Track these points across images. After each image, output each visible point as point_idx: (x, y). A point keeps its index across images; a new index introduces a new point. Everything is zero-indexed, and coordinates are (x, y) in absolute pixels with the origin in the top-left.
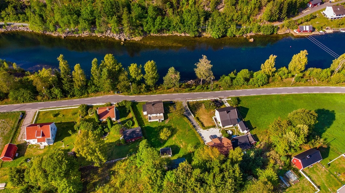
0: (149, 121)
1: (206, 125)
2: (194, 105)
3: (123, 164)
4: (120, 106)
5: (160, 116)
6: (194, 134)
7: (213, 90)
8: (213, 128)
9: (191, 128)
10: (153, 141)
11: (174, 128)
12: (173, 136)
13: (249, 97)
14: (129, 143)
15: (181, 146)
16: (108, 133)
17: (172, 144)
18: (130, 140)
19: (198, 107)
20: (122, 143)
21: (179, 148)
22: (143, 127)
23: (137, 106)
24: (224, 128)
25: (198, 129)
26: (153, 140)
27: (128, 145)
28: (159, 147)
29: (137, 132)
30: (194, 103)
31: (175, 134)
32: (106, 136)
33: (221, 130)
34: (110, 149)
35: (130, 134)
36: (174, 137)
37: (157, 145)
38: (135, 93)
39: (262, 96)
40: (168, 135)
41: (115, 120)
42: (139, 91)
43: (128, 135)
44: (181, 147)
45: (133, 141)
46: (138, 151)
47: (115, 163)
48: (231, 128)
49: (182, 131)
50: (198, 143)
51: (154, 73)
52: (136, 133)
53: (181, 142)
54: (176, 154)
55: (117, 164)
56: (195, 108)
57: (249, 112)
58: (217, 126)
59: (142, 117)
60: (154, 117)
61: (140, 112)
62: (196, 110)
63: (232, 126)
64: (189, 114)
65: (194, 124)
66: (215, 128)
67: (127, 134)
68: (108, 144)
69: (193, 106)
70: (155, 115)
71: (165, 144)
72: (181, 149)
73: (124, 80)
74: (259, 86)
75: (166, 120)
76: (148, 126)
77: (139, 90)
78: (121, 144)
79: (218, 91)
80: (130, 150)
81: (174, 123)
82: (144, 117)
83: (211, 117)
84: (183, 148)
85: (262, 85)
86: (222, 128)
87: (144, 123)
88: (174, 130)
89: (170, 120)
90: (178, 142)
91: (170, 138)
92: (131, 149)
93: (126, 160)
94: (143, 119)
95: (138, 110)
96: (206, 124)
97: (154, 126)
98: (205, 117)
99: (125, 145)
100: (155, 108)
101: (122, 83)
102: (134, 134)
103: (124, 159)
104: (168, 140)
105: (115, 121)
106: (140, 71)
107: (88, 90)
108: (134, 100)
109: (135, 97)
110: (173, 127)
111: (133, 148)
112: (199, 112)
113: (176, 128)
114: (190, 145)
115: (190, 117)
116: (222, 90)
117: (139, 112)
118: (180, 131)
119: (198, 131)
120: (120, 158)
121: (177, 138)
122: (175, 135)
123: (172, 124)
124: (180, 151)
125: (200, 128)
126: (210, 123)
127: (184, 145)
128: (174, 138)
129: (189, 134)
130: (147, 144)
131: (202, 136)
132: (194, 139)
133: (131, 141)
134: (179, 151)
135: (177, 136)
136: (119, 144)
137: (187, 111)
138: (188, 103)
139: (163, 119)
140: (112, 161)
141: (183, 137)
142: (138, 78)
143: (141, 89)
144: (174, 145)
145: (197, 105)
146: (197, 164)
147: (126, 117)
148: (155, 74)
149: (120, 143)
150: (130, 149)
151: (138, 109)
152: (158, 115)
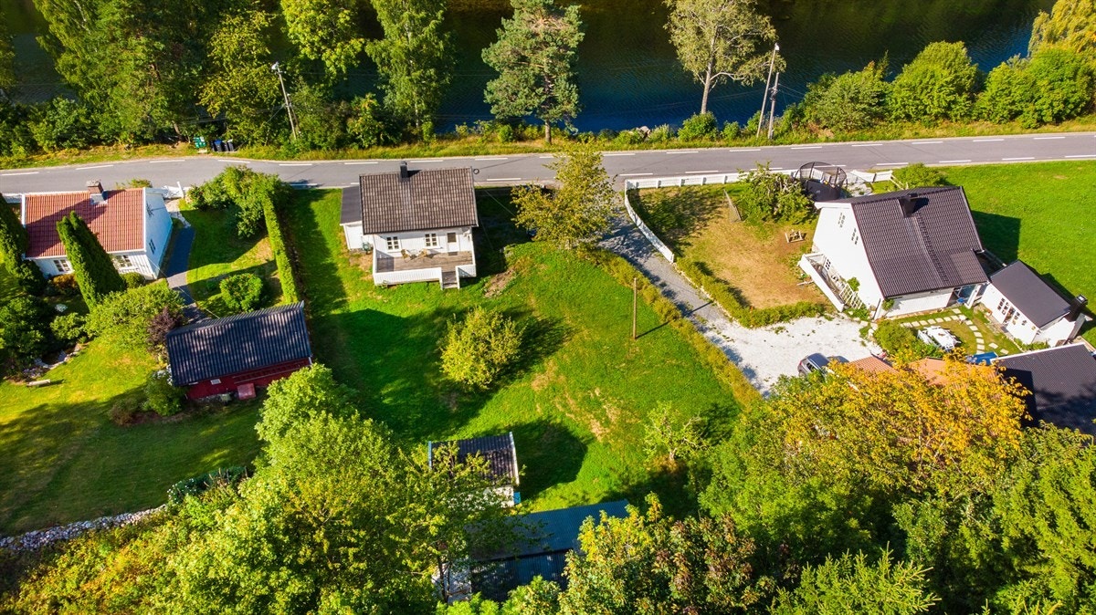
0: (380, 278)
1: (759, 301)
2: (668, 206)
3: (121, 560)
4: (203, 207)
5: (455, 253)
6: (686, 350)
7: (775, 137)
8: (814, 320)
9: (656, 320)
10: (386, 401)
11: (544, 322)
12: (535, 367)
13: (995, 168)
14: (211, 412)
15: (596, 429)
16: (79, 347)
17: (528, 418)
18: (221, 388)
19: (693, 214)
20: (155, 406)
21: (574, 439)
22: (337, 312)
23: (314, 205)
24: (893, 314)
25: (709, 325)
26: (388, 395)
27: (202, 418)
28: (426, 434)
29: (271, 327)
30: (671, 195)
31: (548, 354)
32: (51, 362)
33: (869, 327)
34: (48, 451)
35: (218, 341)
36: (543, 372)
37: (418, 422)
38: (314, 147)
39: (1072, 165)
40: (499, 356)
41: (149, 272)
42: (337, 133)
43: (200, 346)
44: (593, 439)
45: (244, 401)
46: (257, 462)
47: (55, 549)
48: (939, 313)
49: (597, 338)
50: (715, 405)
51: (425, 22)
52: (267, 334)
53: (593, 405)
54: (554, 484)
55: (62, 561)
56: (680, 218)
57: (1024, 234)
58: (840, 306)
59: (335, 258)
60: (413, 257)
61: (326, 235)
62: (681, 226)
63: (941, 300)
64: (643, 247)
65: (679, 298)
66: (830, 319)
67: (199, 338)
68: (49, 416)
69: (665, 211)
70: (416, 244)
71: (475, 415)
72: (590, 447)
73: (242, 57)
74: (1041, 122)
75: (494, 279)
76: (368, 313)
77: (336, 124)
78: (151, 412)
79: (806, 141)
80: (208, 459)
81: (542, 291)
82: (347, 261)
83: (785, 261)
84: (606, 444)
85: (1058, 119)
86: (881, 312)
87: (344, 294)
88: (544, 332)
89: (520, 279)
90: (571, 402)
91: (512, 379)
92: (219, 447)
93: (155, 524)
94: (340, 273)
95: (316, 225)
96: (761, 298)
97: (406, 310)
98: (745, 262)
99: (180, 423)
100: (421, 195)
101: (236, 79)
102: (249, 346)
103: (137, 517)
104: (494, 388)
105: (153, 281)
106: (344, 17)
107: (30, 125)
108: (305, 182)
109: (315, 166)
110: (534, 314)
111: (234, 442)
112: (702, 239)
113: (559, 321)
114: (661, 414)
115: (650, 263)
116: (827, 140)
117: (319, 233)
118: (584, 338)
119: (710, 334)
120: (108, 513)
121: (562, 377)
122: (551, 364)
123: (532, 301)
124: (586, 464)
125: (719, 322)
126: (788, 290)
127: (613, 419)
128: (540, 379)
129: (647, 351)
130: (321, 396)
131: (743, 364)
132: (686, 382)
133: (225, 397)
134: (577, 466)
135: (563, 369)
136: (126, 416)
137: (627, 231)
138: (633, 195)
139: (470, 269)
140: (36, 539)
141: (604, 374)
142: (333, 60)
143: (350, 121)
144: (542, 426)
145: (691, 205)
146: (782, 522)
147: (231, 260)
148: (432, 25)
149: (138, 410)
150: (211, 450)
151: (317, 219)
152: (442, 245)
